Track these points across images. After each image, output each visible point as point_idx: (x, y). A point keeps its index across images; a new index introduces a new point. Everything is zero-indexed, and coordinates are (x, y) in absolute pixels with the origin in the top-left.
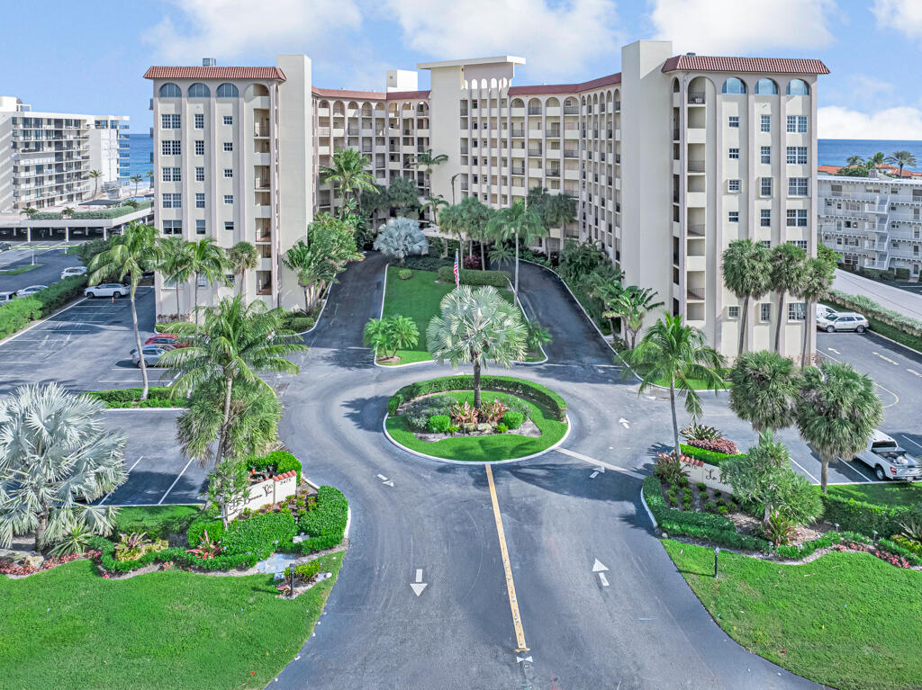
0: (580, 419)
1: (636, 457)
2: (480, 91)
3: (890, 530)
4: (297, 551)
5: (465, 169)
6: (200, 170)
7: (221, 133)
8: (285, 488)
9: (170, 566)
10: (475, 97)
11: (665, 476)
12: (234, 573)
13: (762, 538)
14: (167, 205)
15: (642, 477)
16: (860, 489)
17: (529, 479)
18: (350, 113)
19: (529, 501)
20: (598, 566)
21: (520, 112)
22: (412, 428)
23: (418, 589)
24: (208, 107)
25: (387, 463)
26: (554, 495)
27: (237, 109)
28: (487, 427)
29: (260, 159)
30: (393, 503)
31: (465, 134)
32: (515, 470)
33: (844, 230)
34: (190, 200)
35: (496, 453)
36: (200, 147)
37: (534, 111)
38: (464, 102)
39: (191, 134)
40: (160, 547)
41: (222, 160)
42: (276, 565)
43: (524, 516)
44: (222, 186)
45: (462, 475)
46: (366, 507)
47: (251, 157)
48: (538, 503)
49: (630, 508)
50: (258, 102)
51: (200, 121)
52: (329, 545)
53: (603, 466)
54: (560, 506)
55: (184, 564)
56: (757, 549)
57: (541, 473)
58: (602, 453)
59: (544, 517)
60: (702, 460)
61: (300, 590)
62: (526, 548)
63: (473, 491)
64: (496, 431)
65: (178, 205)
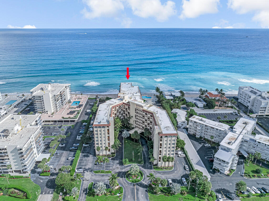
0: (145, 176)
1: (149, 182)
2: (138, 108)
3: (166, 193)
4: (120, 193)
5: (136, 119)
6: (100, 137)
7: (103, 132)
8: (118, 187)
9: (111, 195)
10: (137, 109)
11: (150, 186)
12: (115, 195)
13: (156, 193)
14: (96, 141)
15: (148, 185)
16: (167, 187)
17: (138, 185)
18: (117, 108)
19: (138, 188)
20: (142, 195)
21: (144, 114)
22: (128, 178)
23: (129, 197)
24: (101, 129)
25: (126, 183)
26: (140, 187)
27: (105, 129)
28: (135, 178)
29: (108, 135)
30: (127, 188)
31: (136, 114)
32: (137, 184)
33: (195, 129)
34: (99, 141)
35: (136, 182)
36: (100, 134)
37: (146, 114)
38: (136, 109)
39: (99, 132)
40: (109, 193)
41: (103, 136)
42: (118, 195)
43: (138, 190)
44: (103, 139)
45: (132, 185)
46: (125, 189)
47: (107, 135)
48: (139, 189)
49: (146, 189)
50: (108, 128)
51: (100, 131)
52: (122, 193)
53: (146, 184)
54: (141, 189)
55: (112, 195)
56: (155, 194)
57: (139, 184)
58: (146, 182)
59: (139, 190)
60: (153, 185)
61: (120, 197)
62: (137, 193)
63: (133, 187)
64: (136, 178)
65: (98, 141)
